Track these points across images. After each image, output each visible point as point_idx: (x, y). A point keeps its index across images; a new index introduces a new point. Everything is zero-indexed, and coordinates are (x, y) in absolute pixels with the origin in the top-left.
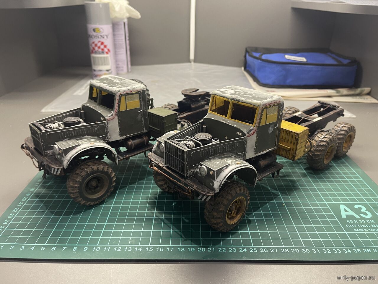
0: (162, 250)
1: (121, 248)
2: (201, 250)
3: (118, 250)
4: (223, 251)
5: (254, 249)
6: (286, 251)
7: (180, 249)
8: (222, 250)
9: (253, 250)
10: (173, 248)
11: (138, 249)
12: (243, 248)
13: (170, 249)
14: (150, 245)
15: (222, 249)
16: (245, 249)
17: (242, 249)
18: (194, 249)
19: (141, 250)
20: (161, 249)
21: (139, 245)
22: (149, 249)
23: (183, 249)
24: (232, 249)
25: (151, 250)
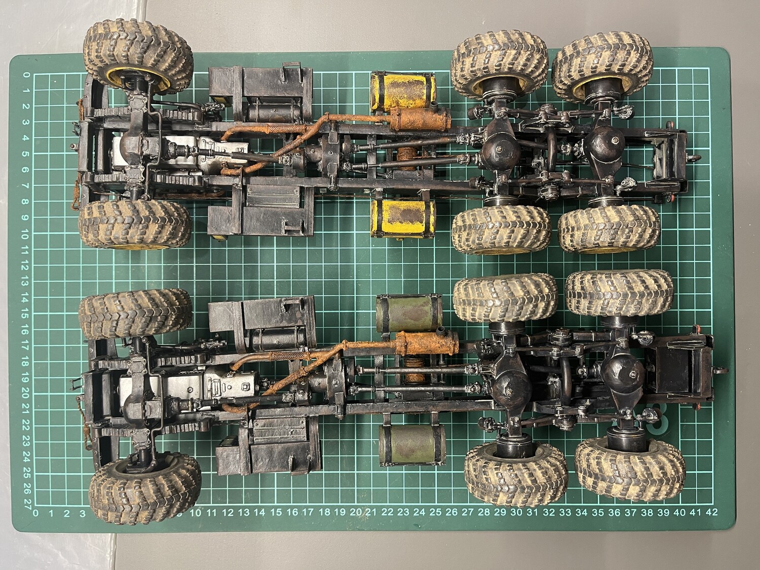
0: (295, 513)
2: (355, 513)
3: (229, 515)
4: (389, 514)
7: (324, 512)
9: (436, 511)
10: (312, 509)
11: (258, 513)
12: (420, 509)
13: (308, 512)
14: (276, 504)
15: (387, 510)
16: (423, 510)
17: (418, 511)
18: (345, 511)
19: (263, 514)
20: (293, 512)
22: (275, 511)
24: (403, 510)
25: (279, 513)
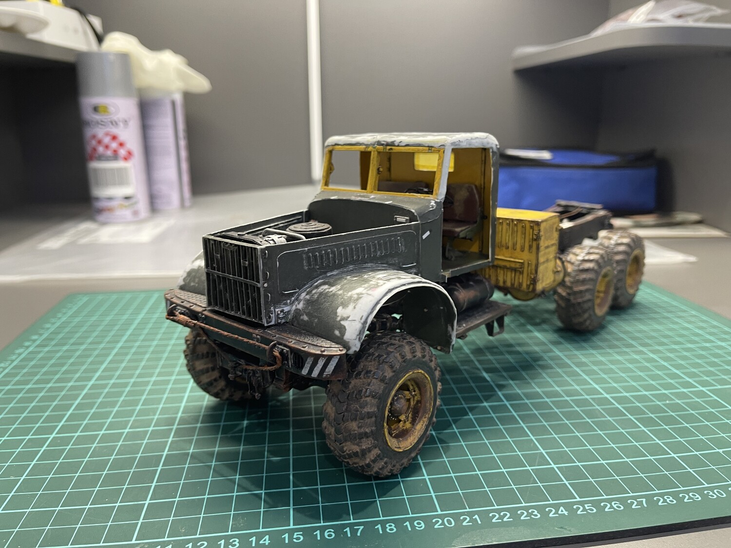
0: (330, 536)
1: (206, 544)
2: (443, 523)
4: (505, 519)
5: (586, 505)
6: (668, 500)
7: (384, 528)
8: (501, 518)
9: (584, 507)
10: (362, 527)
11: (257, 541)
12: (557, 507)
13: (354, 532)
14: (292, 527)
15: (499, 514)
16: (562, 508)
17: (554, 511)
18: (423, 524)
19: (267, 542)
20: (326, 534)
21: (261, 530)
22: (291, 537)
23: (390, 526)
24: (527, 512)
25: (298, 539)
